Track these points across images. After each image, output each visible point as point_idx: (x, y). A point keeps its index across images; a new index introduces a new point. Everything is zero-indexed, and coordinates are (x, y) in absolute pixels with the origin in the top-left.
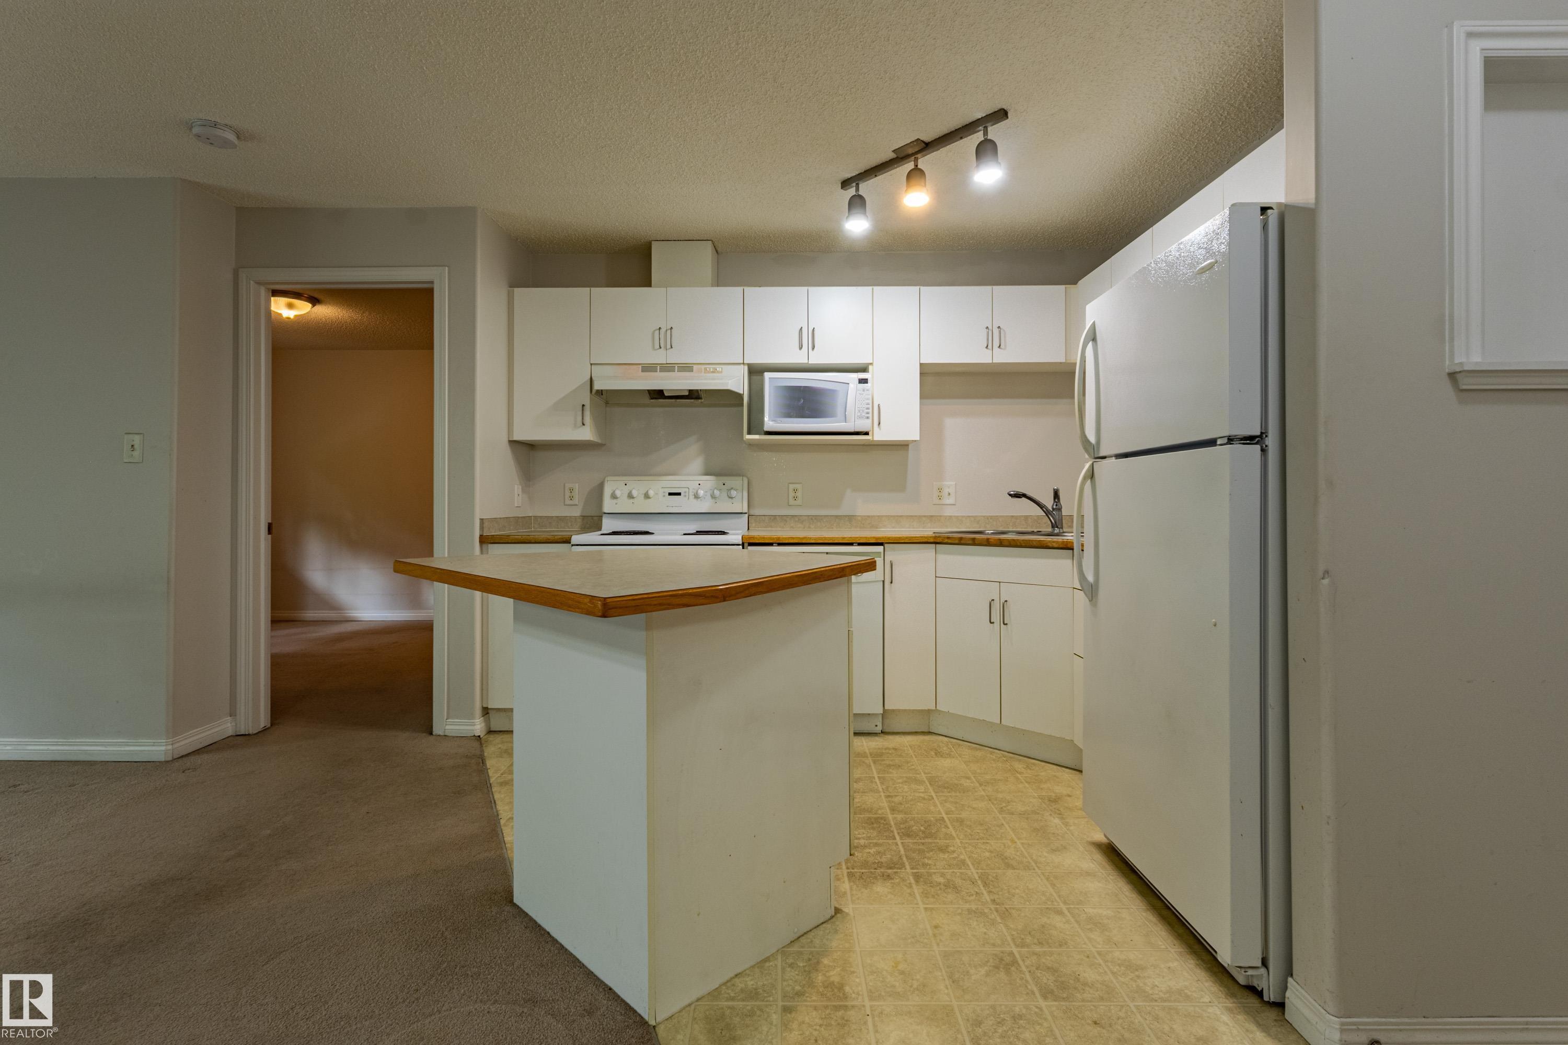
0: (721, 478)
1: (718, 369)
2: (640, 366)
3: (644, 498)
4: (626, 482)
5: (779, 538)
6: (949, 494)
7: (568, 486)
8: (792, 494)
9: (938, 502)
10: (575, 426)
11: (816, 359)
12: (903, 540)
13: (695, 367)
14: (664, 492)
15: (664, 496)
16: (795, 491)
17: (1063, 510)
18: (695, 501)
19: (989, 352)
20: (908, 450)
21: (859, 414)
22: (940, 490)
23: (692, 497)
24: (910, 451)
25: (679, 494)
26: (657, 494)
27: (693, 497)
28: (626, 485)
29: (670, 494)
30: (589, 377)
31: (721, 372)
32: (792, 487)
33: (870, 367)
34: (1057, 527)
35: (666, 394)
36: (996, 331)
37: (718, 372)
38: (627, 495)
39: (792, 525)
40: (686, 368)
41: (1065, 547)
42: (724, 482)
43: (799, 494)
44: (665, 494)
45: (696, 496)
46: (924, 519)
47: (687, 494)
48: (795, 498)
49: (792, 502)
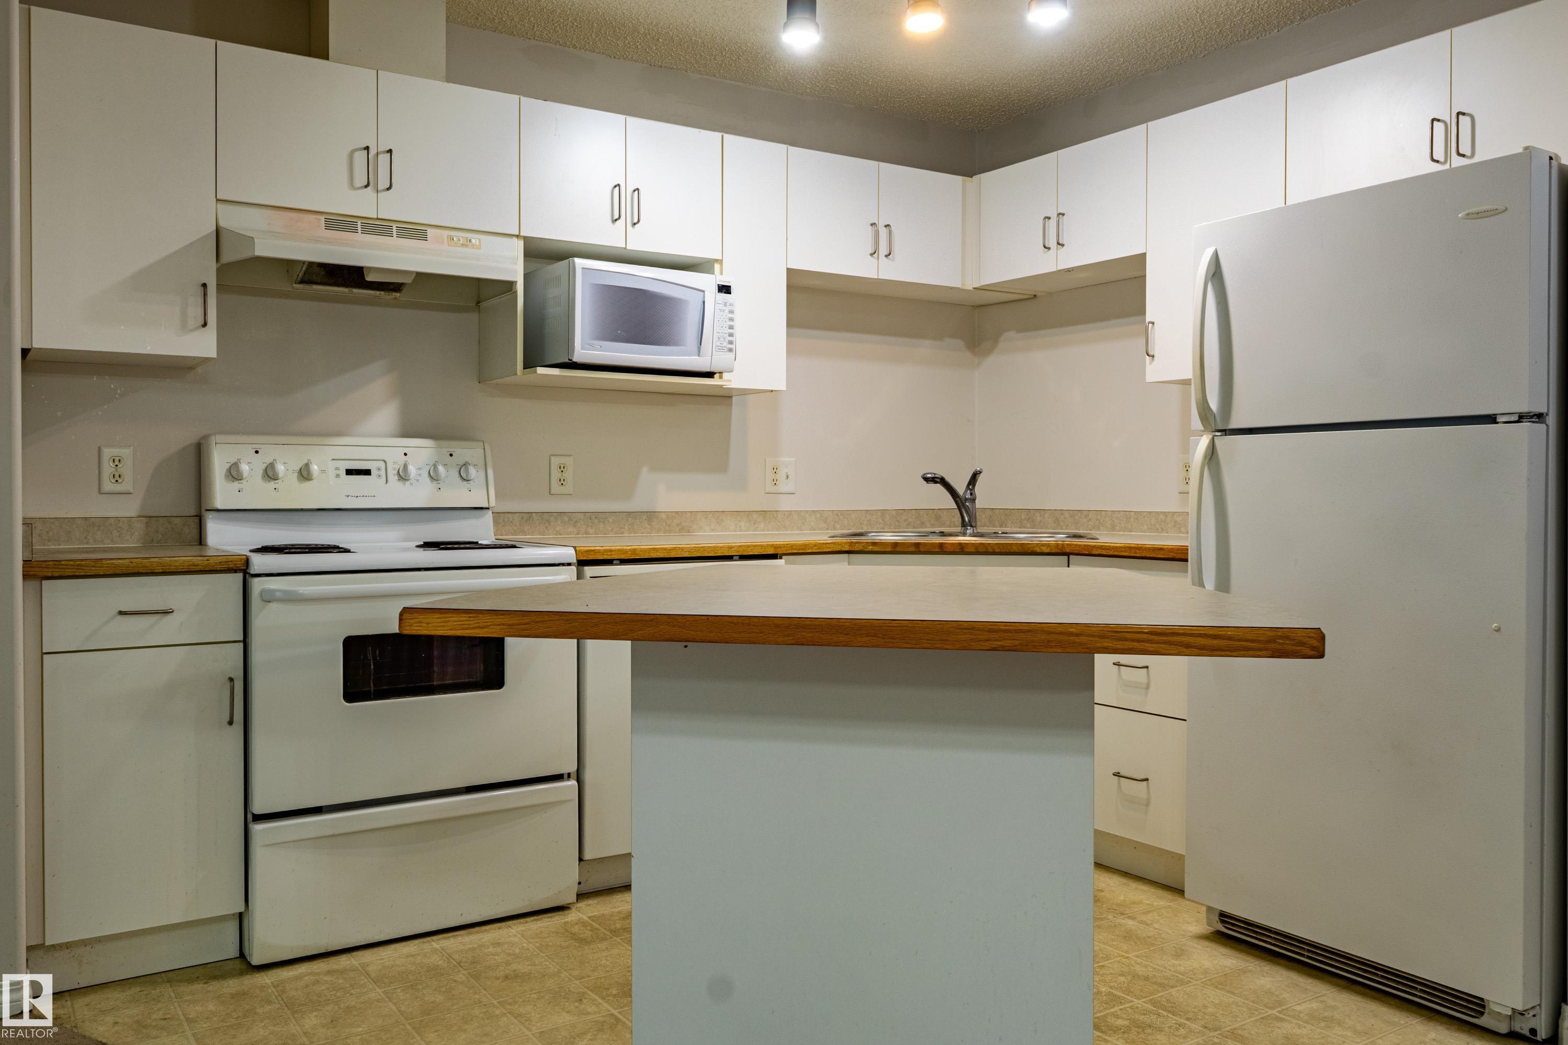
0: (445, 443)
1: (473, 241)
2: (322, 218)
3: (298, 478)
4: (257, 447)
5: (635, 550)
6: (787, 477)
7: (108, 452)
8: (556, 474)
9: (770, 488)
10: (184, 327)
11: (638, 242)
12: (811, 548)
13: (430, 232)
14: (337, 469)
15: (338, 476)
16: (562, 468)
17: (976, 501)
18: (400, 484)
19: (873, 260)
20: (730, 405)
21: (718, 344)
22: (775, 470)
23: (393, 478)
24: (734, 407)
25: (367, 472)
26: (323, 471)
27: (396, 477)
28: (257, 452)
29: (349, 472)
30: (215, 228)
31: (479, 247)
32: (556, 461)
33: (717, 267)
34: (971, 526)
35: (370, 278)
36: (883, 232)
37: (474, 247)
38: (261, 472)
39: (558, 529)
40: (415, 231)
41: (1060, 551)
42: (451, 450)
43: (569, 475)
44: (338, 472)
45: (403, 476)
46: (755, 516)
47: (383, 473)
48: (562, 482)
49: (556, 488)
